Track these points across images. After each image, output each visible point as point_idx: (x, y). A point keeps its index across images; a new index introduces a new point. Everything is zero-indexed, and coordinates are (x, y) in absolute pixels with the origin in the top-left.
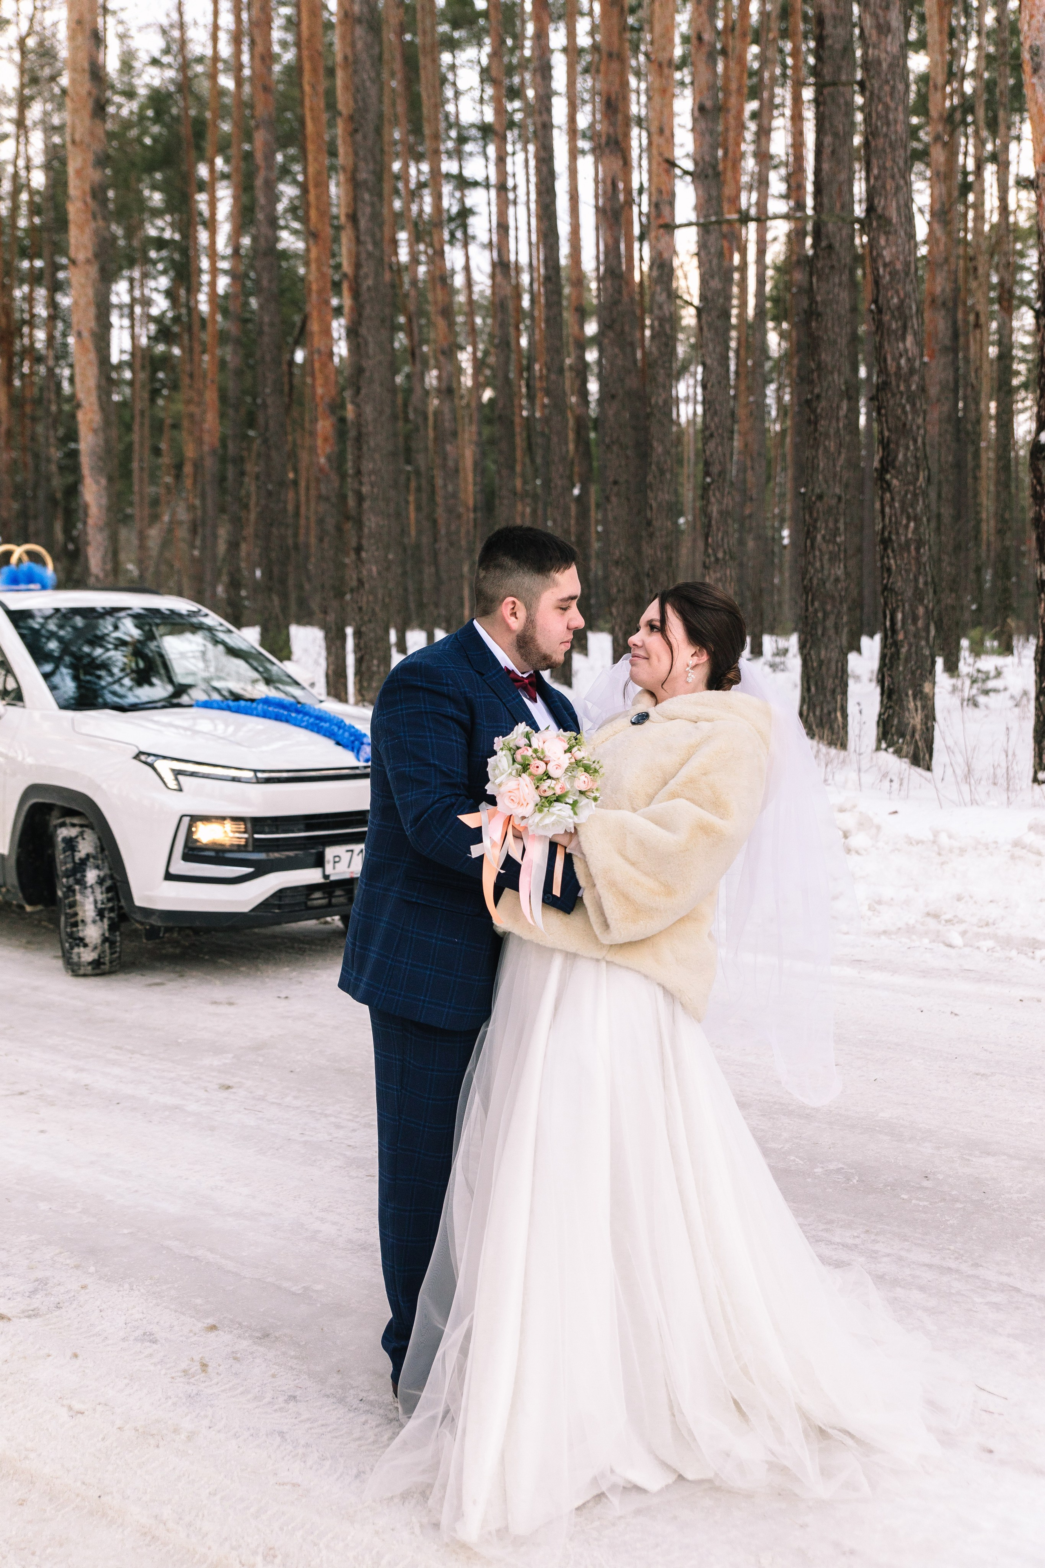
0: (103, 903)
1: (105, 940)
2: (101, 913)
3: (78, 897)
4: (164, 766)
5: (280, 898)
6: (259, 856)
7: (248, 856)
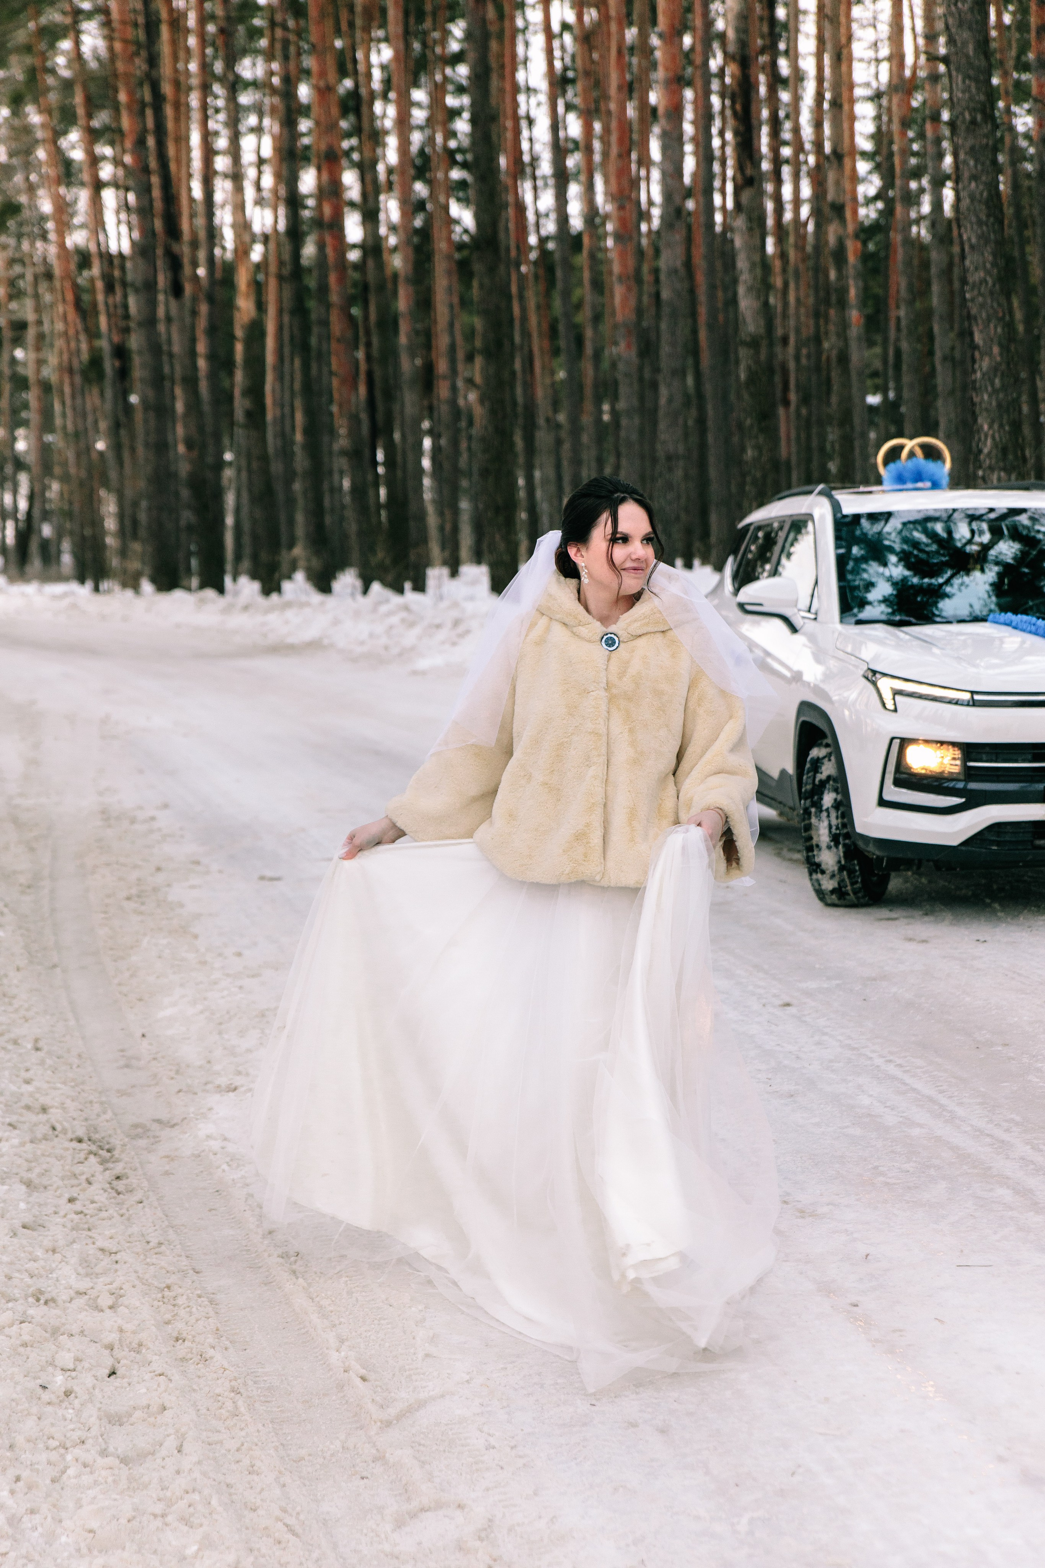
0: (837, 828)
1: (841, 868)
2: (835, 839)
3: (814, 820)
4: (885, 685)
5: (999, 834)
6: (973, 786)
7: (960, 785)
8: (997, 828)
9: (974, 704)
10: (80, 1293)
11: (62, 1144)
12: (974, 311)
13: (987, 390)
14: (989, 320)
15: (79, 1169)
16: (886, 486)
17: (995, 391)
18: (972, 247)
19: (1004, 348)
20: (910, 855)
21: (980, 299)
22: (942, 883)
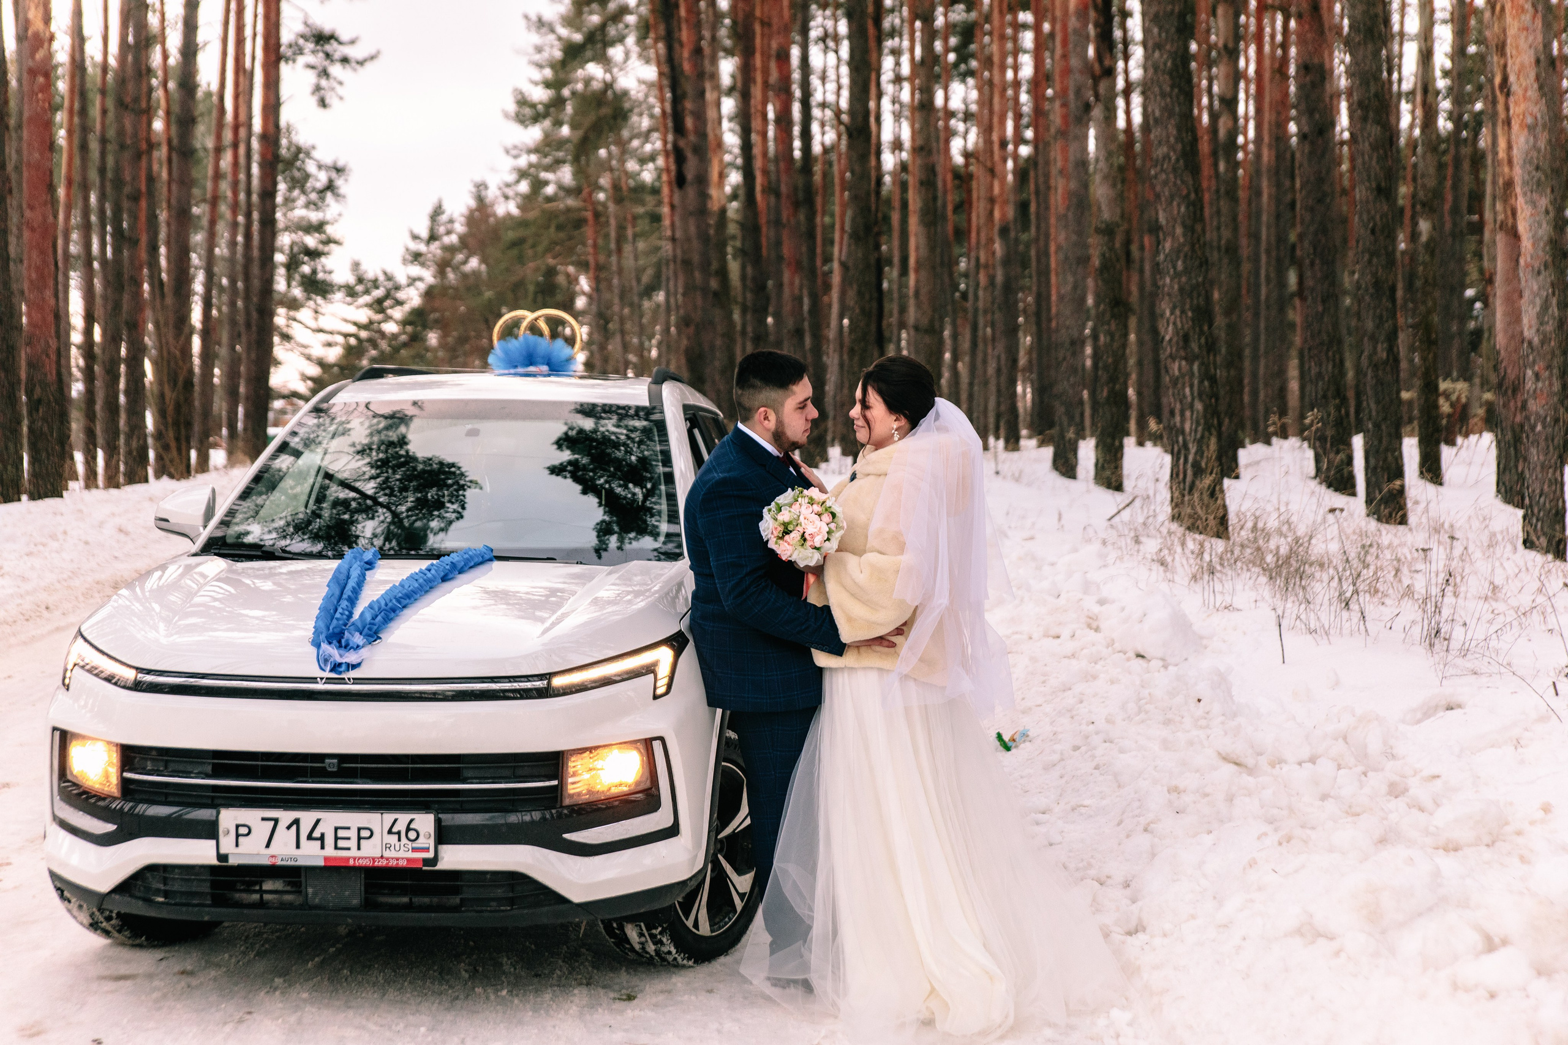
5: (165, 880)
8: (160, 872)
9: (137, 687)
13: (1168, 272)
14: (1172, 197)
19: (1189, 229)
21: (1164, 176)
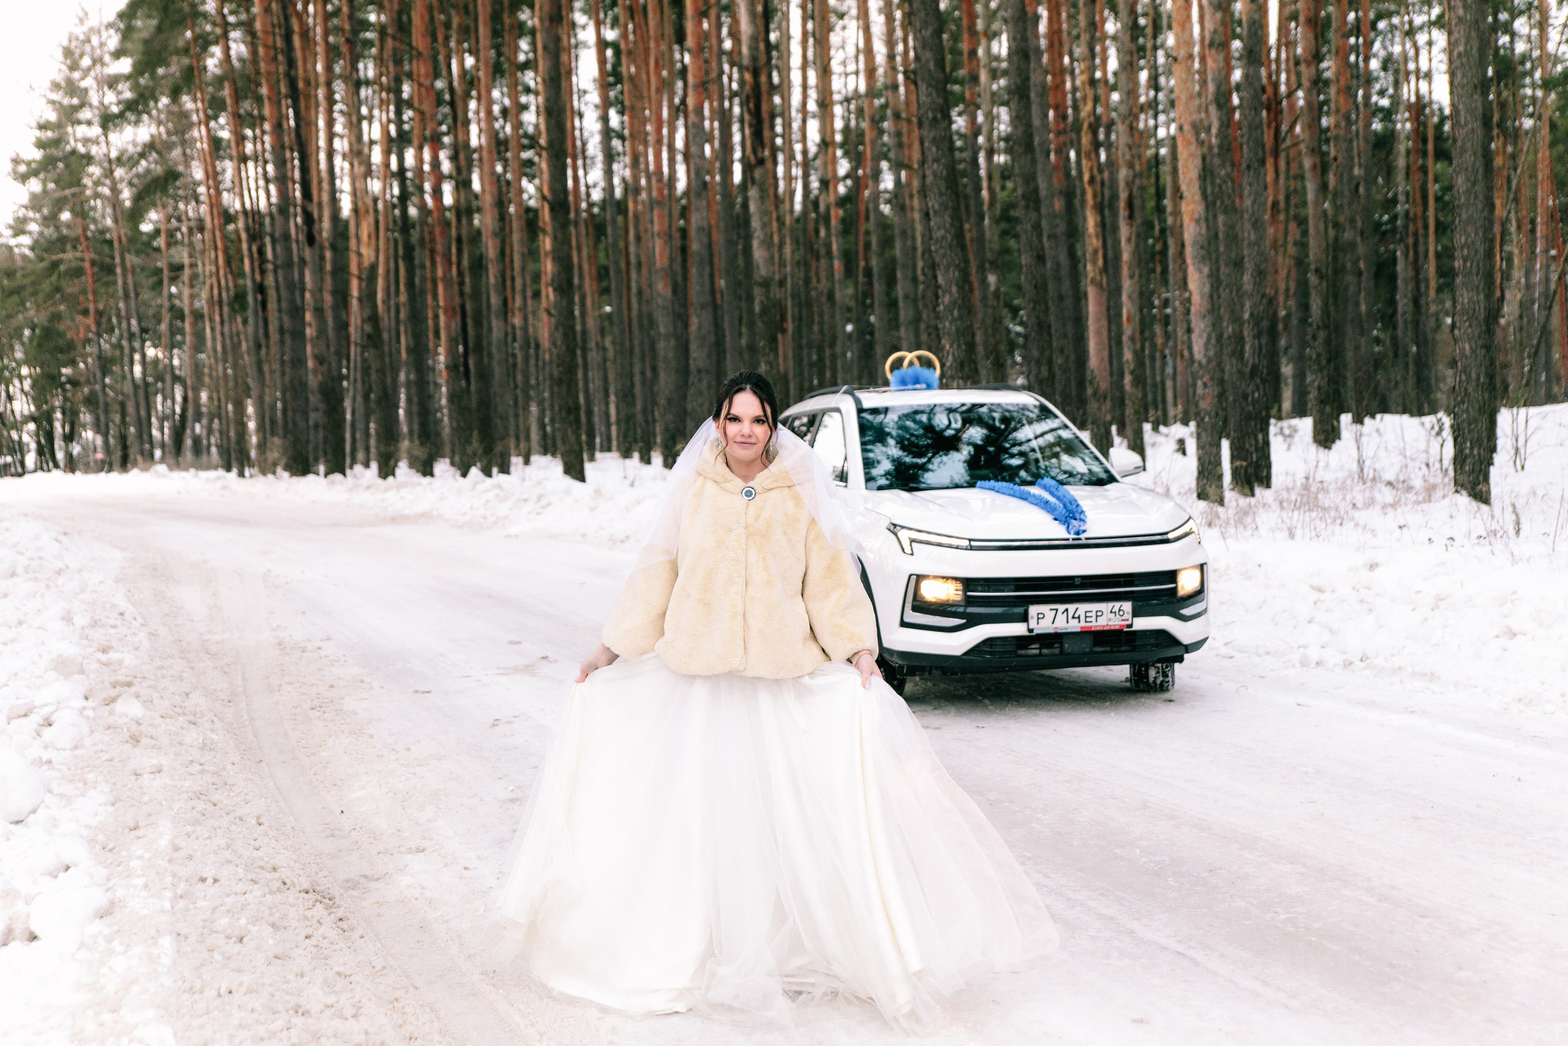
4: (904, 535)
5: (991, 646)
6: (970, 610)
7: (961, 610)
8: (990, 642)
9: (972, 548)
10: (327, 1006)
11: (292, 896)
12: (937, 260)
13: (948, 319)
14: (948, 265)
15: (309, 913)
16: (893, 387)
17: (954, 320)
18: (935, 212)
20: (924, 663)
22: (943, 686)
